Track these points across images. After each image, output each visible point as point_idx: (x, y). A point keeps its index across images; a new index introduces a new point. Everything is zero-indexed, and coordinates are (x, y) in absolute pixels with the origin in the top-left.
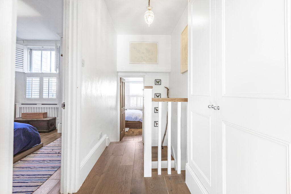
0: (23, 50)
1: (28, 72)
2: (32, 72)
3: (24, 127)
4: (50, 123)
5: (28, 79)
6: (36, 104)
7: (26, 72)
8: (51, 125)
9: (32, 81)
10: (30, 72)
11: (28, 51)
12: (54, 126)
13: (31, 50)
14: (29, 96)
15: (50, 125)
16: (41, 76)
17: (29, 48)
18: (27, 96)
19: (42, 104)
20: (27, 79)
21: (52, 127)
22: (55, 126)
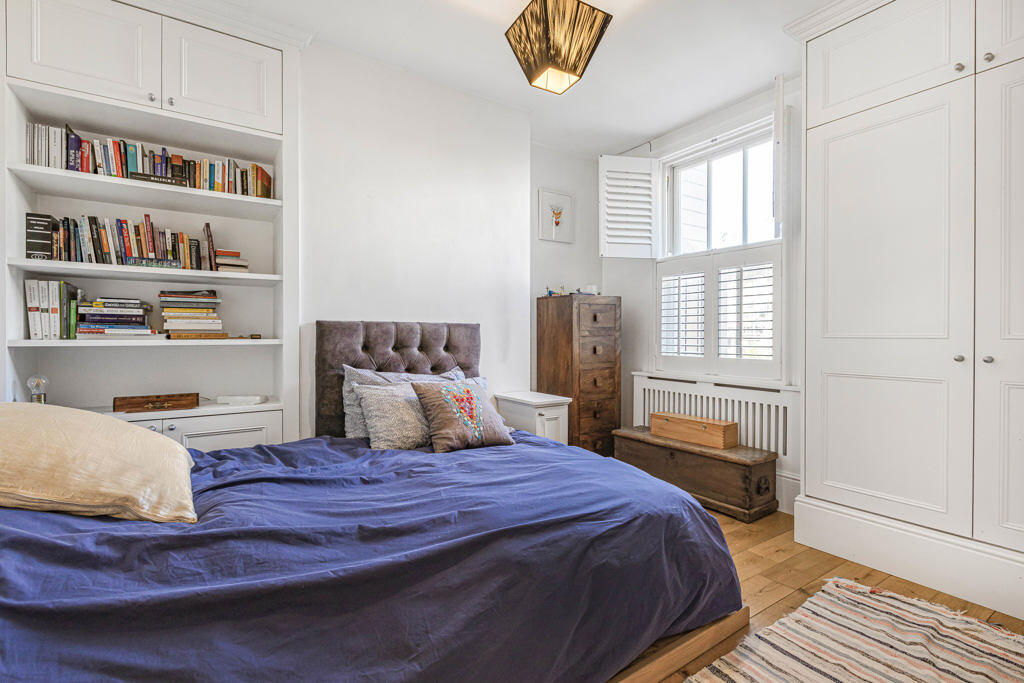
0: (649, 174)
1: (666, 256)
2: (677, 254)
3: (671, 508)
4: (755, 479)
5: (667, 282)
6: (695, 382)
7: (660, 257)
8: (759, 490)
9: (679, 287)
10: (670, 255)
11: (663, 175)
12: (771, 494)
13: (673, 168)
14: (670, 349)
15: (753, 488)
16: (710, 265)
17: (667, 165)
18: (664, 349)
19: (716, 385)
20: (664, 284)
21: (760, 501)
22: (774, 496)
